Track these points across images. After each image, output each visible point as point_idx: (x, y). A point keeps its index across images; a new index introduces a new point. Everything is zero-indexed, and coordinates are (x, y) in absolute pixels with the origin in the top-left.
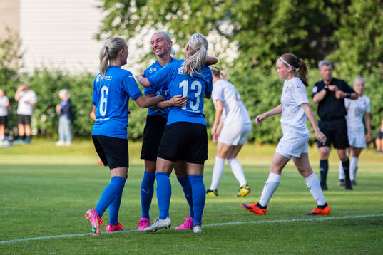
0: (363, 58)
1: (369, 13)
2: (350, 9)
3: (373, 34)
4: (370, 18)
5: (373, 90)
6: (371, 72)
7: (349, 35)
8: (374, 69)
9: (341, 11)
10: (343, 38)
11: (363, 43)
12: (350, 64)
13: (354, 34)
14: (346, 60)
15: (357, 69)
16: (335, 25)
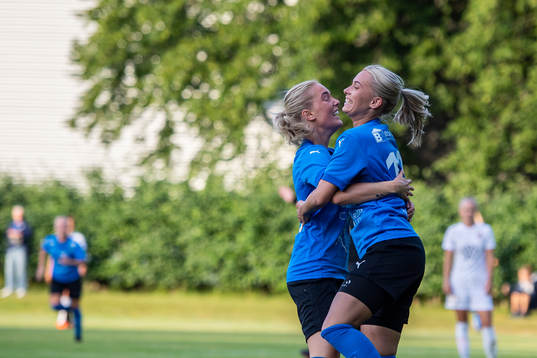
0: (493, 167)
1: (504, 96)
2: (476, 88)
3: (511, 130)
4: (505, 104)
5: (508, 218)
6: (505, 189)
7: (472, 130)
8: (511, 185)
9: (461, 91)
10: (463, 134)
11: (495, 144)
12: (474, 176)
13: (481, 128)
14: (468, 170)
15: (485, 183)
16: (451, 113)
